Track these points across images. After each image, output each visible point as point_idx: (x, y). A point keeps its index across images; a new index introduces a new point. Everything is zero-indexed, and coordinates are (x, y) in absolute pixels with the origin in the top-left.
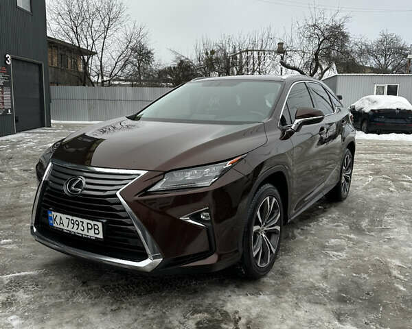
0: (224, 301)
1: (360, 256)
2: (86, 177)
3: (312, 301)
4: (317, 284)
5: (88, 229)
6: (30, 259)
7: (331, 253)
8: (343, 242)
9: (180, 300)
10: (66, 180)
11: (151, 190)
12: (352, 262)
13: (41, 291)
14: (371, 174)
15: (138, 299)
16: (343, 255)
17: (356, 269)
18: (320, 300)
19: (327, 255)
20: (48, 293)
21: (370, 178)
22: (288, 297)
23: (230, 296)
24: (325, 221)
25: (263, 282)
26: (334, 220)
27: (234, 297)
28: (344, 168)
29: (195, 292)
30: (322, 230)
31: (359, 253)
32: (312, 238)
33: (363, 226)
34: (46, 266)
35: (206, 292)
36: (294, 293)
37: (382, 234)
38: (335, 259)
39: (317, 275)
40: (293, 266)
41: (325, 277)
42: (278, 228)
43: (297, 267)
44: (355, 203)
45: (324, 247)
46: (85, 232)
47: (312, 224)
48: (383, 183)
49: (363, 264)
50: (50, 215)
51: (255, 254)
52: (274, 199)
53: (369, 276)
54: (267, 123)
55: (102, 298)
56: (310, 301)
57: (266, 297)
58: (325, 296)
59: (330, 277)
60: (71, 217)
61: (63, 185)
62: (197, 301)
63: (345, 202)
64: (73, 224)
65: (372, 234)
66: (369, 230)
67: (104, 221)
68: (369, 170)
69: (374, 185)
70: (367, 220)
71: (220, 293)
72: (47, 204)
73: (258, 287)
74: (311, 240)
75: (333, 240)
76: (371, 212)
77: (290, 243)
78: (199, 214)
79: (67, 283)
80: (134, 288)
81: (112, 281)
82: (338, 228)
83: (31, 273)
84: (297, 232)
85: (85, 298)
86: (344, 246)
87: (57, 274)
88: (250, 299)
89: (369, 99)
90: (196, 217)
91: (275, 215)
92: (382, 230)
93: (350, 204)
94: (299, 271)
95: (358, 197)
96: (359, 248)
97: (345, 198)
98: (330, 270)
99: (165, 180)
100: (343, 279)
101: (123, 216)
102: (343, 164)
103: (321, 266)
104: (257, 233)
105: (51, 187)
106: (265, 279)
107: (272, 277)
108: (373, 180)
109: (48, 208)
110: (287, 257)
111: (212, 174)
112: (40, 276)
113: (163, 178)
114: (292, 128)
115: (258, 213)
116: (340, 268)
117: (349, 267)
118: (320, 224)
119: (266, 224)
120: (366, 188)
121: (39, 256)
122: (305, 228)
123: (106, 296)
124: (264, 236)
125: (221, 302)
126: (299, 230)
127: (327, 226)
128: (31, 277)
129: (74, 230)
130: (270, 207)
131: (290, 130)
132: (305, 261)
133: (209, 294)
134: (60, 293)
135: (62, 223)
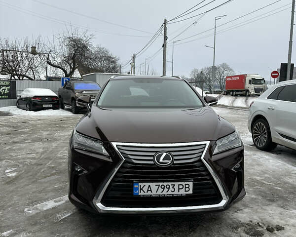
5: (179, 189)
46: (176, 192)
50: (136, 186)
60: (161, 184)
64: (164, 188)
135: (151, 190)
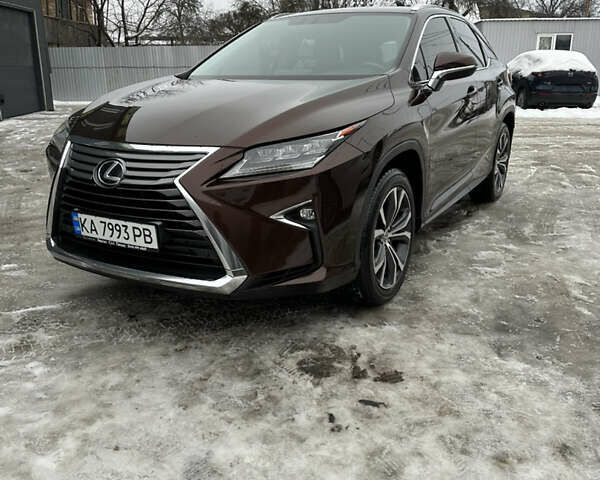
0: (334, 334)
1: (524, 272)
2: (126, 160)
3: (460, 331)
4: (464, 310)
5: (135, 236)
6: (48, 289)
7: (482, 269)
8: (499, 255)
9: (273, 335)
10: (95, 165)
11: (226, 175)
12: (515, 281)
13: (69, 330)
14: (533, 164)
15: (212, 335)
16: (500, 271)
17: (519, 289)
18: (471, 330)
19: (476, 272)
20: (79, 332)
21: (533, 170)
22: (425, 327)
23: (342, 328)
24: (470, 229)
25: (388, 309)
26: (483, 227)
27: (347, 329)
28: (498, 152)
29: (293, 323)
30: (466, 240)
31: (522, 269)
32: (453, 251)
33: (526, 233)
34: (73, 297)
35: (308, 323)
36: (432, 322)
37: (555, 243)
38: (489, 277)
39: (465, 298)
40: (429, 287)
41: (475, 300)
42: (408, 234)
43: (434, 288)
44: (512, 204)
45: (471, 262)
46: (131, 242)
47: (452, 234)
48: (551, 175)
49: (528, 282)
50: (75, 218)
51: (376, 270)
52: (403, 192)
53: (539, 297)
54: (392, 76)
55: (160, 335)
56: (456, 331)
57: (394, 329)
58: (477, 324)
59: (483, 301)
60: (107, 221)
61: (91, 173)
62: (297, 334)
63: (498, 202)
64: (112, 230)
65: (541, 243)
66: (535, 238)
67: (159, 223)
68: (531, 158)
69: (538, 179)
70: (531, 226)
71: (328, 325)
72: (68, 204)
73: (382, 315)
74: (451, 253)
75: (483, 253)
76: (537, 214)
77: (423, 259)
78: (297, 211)
79: (107, 318)
80: (205, 322)
81: (172, 313)
82: (492, 237)
83: (52, 307)
84: (431, 244)
85: (135, 336)
86: (500, 260)
87: (91, 308)
88: (371, 331)
89: (529, 57)
90: (294, 215)
91: (404, 215)
92: (554, 238)
93: (505, 206)
94: (438, 294)
95: (516, 195)
96: (522, 261)
97: (498, 198)
98: (481, 291)
99: (245, 161)
100: (502, 303)
101: (187, 215)
102: (497, 147)
103: (469, 286)
104: (378, 240)
105: (74, 177)
106: (390, 306)
107: (400, 302)
108: (537, 172)
109: (71, 209)
110: (419, 277)
111: (314, 151)
112: (65, 310)
113: (243, 158)
114: (430, 84)
115: (382, 211)
116: (496, 288)
117: (508, 286)
118: (464, 232)
119: (392, 229)
120: (527, 184)
121: (61, 285)
122: (443, 238)
123: (165, 332)
124: (388, 245)
125: (330, 336)
126: (435, 242)
127: (476, 235)
128: (52, 312)
129: (114, 239)
130: (398, 204)
131: (426, 87)
132: (445, 281)
133: (311, 326)
134: (98, 332)
135: (95, 230)
